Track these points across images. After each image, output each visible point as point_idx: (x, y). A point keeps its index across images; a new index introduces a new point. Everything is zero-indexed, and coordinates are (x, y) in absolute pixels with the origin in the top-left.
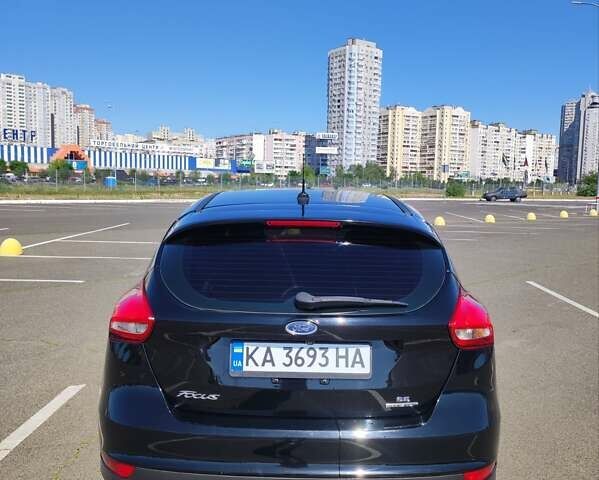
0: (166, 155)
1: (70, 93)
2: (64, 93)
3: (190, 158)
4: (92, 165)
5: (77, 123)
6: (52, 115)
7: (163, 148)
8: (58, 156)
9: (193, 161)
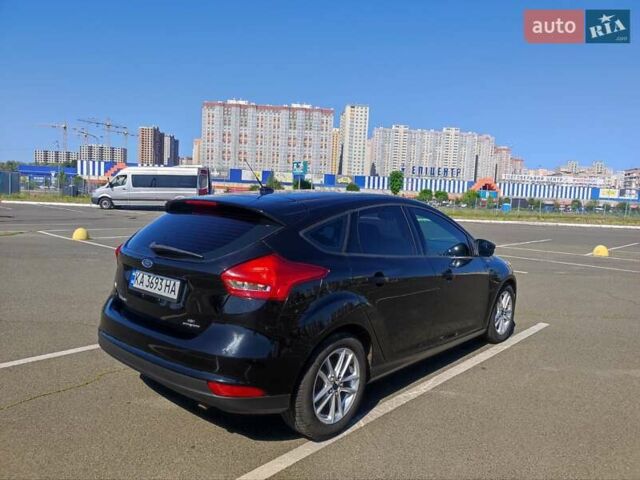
0: (565, 186)
1: (492, 139)
2: (487, 138)
3: (593, 188)
4: (502, 194)
5: (495, 161)
6: (477, 156)
7: (568, 180)
8: (476, 188)
9: (596, 191)
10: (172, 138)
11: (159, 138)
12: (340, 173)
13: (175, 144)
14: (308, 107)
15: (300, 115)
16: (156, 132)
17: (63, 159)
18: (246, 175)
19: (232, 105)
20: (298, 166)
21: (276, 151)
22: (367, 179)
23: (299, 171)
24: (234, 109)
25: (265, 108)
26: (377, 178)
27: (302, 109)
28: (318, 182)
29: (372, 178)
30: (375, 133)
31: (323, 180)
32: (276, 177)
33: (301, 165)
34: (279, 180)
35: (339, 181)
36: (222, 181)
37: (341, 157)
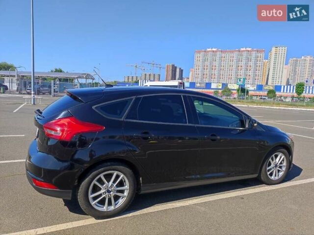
10: (180, 69)
11: (174, 69)
12: (267, 84)
13: (181, 71)
14: (249, 49)
15: (245, 54)
16: (173, 66)
17: (135, 80)
18: (213, 86)
19: (209, 51)
20: (240, 81)
21: (230, 73)
22: (282, 87)
23: (240, 83)
24: (210, 53)
25: (226, 52)
26: (289, 86)
27: (246, 51)
28: (253, 89)
29: (286, 87)
30: (290, 61)
31: (255, 87)
32: (229, 86)
33: (242, 80)
34: (230, 88)
35: (265, 88)
36: (201, 88)
37: (268, 75)
